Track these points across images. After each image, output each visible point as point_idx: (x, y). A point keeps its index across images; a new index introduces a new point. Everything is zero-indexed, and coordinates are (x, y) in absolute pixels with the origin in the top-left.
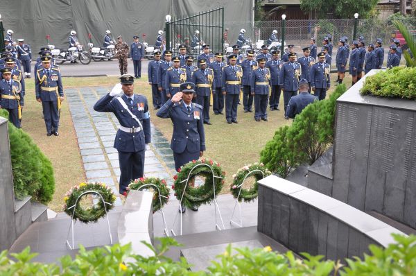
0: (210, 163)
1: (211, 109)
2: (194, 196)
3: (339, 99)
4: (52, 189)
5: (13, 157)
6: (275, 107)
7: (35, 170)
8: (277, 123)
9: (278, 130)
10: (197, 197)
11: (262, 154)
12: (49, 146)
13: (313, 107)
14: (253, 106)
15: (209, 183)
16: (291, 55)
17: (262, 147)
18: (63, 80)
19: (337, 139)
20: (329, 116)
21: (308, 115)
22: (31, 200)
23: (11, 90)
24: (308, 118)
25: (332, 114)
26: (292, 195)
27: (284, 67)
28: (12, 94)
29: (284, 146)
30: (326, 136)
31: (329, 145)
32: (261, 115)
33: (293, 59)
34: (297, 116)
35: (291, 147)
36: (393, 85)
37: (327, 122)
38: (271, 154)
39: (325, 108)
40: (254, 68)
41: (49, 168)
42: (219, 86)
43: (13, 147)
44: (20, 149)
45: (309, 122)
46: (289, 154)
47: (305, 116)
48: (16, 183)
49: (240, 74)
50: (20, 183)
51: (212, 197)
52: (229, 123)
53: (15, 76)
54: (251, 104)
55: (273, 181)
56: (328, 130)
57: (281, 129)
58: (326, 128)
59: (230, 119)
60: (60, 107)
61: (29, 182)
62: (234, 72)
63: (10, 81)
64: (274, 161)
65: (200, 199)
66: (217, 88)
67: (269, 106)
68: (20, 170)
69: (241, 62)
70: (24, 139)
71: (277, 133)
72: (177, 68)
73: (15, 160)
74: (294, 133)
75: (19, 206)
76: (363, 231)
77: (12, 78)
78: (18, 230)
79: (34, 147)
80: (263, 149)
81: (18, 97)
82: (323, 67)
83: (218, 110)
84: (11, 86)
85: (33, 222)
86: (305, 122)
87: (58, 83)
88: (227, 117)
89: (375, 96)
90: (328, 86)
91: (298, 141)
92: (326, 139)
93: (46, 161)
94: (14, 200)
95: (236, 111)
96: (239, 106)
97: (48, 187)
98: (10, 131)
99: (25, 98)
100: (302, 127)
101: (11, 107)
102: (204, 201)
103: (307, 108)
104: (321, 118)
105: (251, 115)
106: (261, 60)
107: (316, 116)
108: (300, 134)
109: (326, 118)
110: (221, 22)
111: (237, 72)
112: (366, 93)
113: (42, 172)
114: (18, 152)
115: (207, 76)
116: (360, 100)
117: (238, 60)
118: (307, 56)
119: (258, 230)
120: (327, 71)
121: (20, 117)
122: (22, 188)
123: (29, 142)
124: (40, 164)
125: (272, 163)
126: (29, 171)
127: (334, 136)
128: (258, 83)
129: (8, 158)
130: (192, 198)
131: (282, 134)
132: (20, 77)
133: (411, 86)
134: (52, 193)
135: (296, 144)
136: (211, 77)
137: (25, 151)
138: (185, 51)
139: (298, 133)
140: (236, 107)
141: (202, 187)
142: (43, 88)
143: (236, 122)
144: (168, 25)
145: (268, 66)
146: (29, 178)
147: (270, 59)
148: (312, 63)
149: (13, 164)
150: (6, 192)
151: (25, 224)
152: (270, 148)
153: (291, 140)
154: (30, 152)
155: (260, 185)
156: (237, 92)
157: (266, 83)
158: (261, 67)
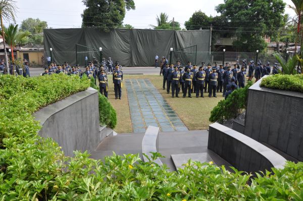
3: (250, 88)
4: (116, 122)
5: (100, 108)
7: (108, 113)
8: (220, 98)
11: (211, 112)
13: (237, 91)
17: (212, 109)
18: (124, 75)
19: (248, 107)
20: (244, 96)
21: (234, 95)
22: (107, 127)
23: (103, 79)
25: (246, 95)
26: (226, 133)
27: (225, 72)
28: (104, 81)
29: (222, 109)
30: (242, 105)
31: (244, 110)
35: (226, 110)
36: (275, 83)
37: (244, 99)
38: (216, 112)
39: (242, 92)
40: (211, 73)
41: (115, 113)
43: (100, 103)
44: (103, 104)
45: (235, 98)
46: (224, 113)
47: (233, 96)
48: (101, 119)
49: (204, 75)
55: (217, 126)
56: (244, 102)
57: (221, 101)
60: (122, 86)
61: (106, 119)
62: (202, 74)
64: (217, 116)
68: (103, 113)
71: (219, 103)
72: (176, 71)
74: (227, 103)
75: (101, 129)
76: (258, 151)
78: (101, 139)
79: (109, 104)
80: (212, 110)
82: (243, 74)
84: (104, 77)
85: (107, 136)
86: (233, 98)
87: (122, 76)
89: (267, 87)
91: (229, 107)
92: (242, 107)
93: (113, 110)
94: (100, 126)
97: (114, 122)
98: (99, 96)
100: (231, 101)
101: (103, 86)
104: (241, 96)
106: (214, 69)
107: (238, 96)
108: (230, 104)
110: (195, 52)
111: (203, 75)
112: (262, 86)
113: (112, 115)
115: (190, 75)
116: (259, 89)
118: (236, 68)
119: (208, 148)
122: (103, 121)
123: (107, 101)
124: (111, 111)
126: (106, 114)
127: (246, 105)
129: (97, 108)
131: (221, 103)
133: (283, 83)
134: (116, 124)
136: (192, 76)
137: (104, 105)
142: (115, 78)
144: (171, 52)
145: (217, 72)
146: (106, 117)
147: (218, 69)
148: (238, 72)
149: (100, 110)
150: (96, 122)
151: (104, 137)
152: (216, 110)
153: (225, 106)
154: (107, 106)
155: (210, 127)
156: (202, 83)
157: (216, 80)
158: (214, 72)
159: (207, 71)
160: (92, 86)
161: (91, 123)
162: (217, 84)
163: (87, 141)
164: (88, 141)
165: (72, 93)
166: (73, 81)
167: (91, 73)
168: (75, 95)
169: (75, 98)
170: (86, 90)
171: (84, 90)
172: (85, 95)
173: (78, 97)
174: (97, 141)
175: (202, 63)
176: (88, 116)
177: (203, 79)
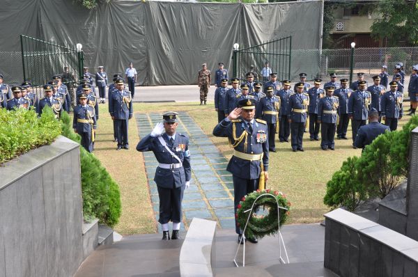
0: (275, 193)
1: (277, 137)
2: (258, 226)
3: (414, 131)
4: (119, 212)
5: (83, 180)
6: (342, 136)
7: (103, 193)
8: (346, 152)
9: (347, 160)
10: (261, 228)
11: (328, 185)
12: (118, 169)
13: (385, 137)
14: (320, 135)
15: (274, 213)
16: (361, 83)
19: (412, 173)
20: (402, 147)
21: (379, 145)
22: (99, 222)
23: (86, 114)
24: (378, 150)
25: (406, 146)
26: (362, 231)
28: (87, 118)
29: (352, 176)
30: (399, 169)
31: (402, 180)
32: (328, 144)
33: (363, 87)
34: (367, 146)
35: (360, 179)
38: (338, 185)
39: (398, 139)
40: (321, 96)
41: (117, 191)
42: (285, 114)
43: (83, 171)
44: (90, 173)
45: (380, 153)
46: (358, 185)
47: (375, 147)
48: (85, 206)
49: (307, 102)
50: (89, 206)
51: (277, 228)
52: (294, 151)
53: (90, 102)
54: (318, 133)
55: (341, 215)
56: (402, 162)
57: (349, 159)
58: (399, 160)
59: (296, 147)
61: (97, 205)
62: (301, 100)
63: (85, 106)
64: (342, 192)
65: (264, 230)
66: (283, 116)
67: (336, 134)
68: (89, 193)
69: (307, 89)
70: (94, 163)
71: (344, 163)
72: (245, 95)
73: (84, 184)
74: (363, 164)
75: (86, 228)
77: (88, 103)
78: (86, 252)
79: (103, 171)
80: (330, 179)
81: (92, 121)
82: (395, 96)
83: (283, 138)
84: (86, 111)
85: (99, 244)
86: (376, 153)
88: (292, 145)
90: (401, 116)
91: (368, 173)
92: (399, 173)
93: (113, 184)
94: (83, 222)
95: (301, 140)
96: (305, 134)
97: (114, 210)
98: (82, 155)
99: (98, 122)
100: (372, 159)
101: (85, 130)
102: (268, 232)
103: (377, 139)
104: (394, 149)
105: (318, 144)
106: (329, 88)
107: (389, 147)
108: (370, 165)
109: (399, 150)
110: (288, 50)
111: (304, 100)
113: (110, 196)
114: (88, 176)
115: (273, 103)
117: (305, 89)
118: (377, 85)
119: (325, 266)
120: (400, 100)
121: (93, 140)
122: (90, 211)
123: (98, 166)
124: (108, 188)
125: (339, 194)
126: (98, 195)
127: (408, 167)
128: (326, 112)
129: (78, 179)
130: (255, 228)
131: (349, 164)
132: (95, 102)
134: (119, 217)
135: (365, 175)
136: (277, 104)
137: (94, 175)
138: (252, 79)
139: (368, 165)
140: (302, 135)
141: (266, 217)
143: (302, 151)
144: (235, 53)
145: (336, 93)
146: (97, 201)
147: (338, 87)
148: (383, 92)
149: (83, 187)
150: (75, 213)
151: (91, 246)
152: (338, 179)
153: (360, 172)
154: (99, 176)
155: (327, 219)
156: (303, 120)
157: (334, 112)
158: (328, 95)
159: (313, 93)
160: (66, 133)
161: (64, 215)
162: (336, 120)
163: (54, 259)
164: (57, 259)
165: (21, 152)
166: (20, 123)
167: (57, 102)
168: (26, 156)
169: (28, 162)
170: (53, 144)
171: (47, 144)
172: (51, 155)
173: (35, 161)
174: (76, 257)
175: (301, 75)
176: (58, 199)
177: (304, 111)
